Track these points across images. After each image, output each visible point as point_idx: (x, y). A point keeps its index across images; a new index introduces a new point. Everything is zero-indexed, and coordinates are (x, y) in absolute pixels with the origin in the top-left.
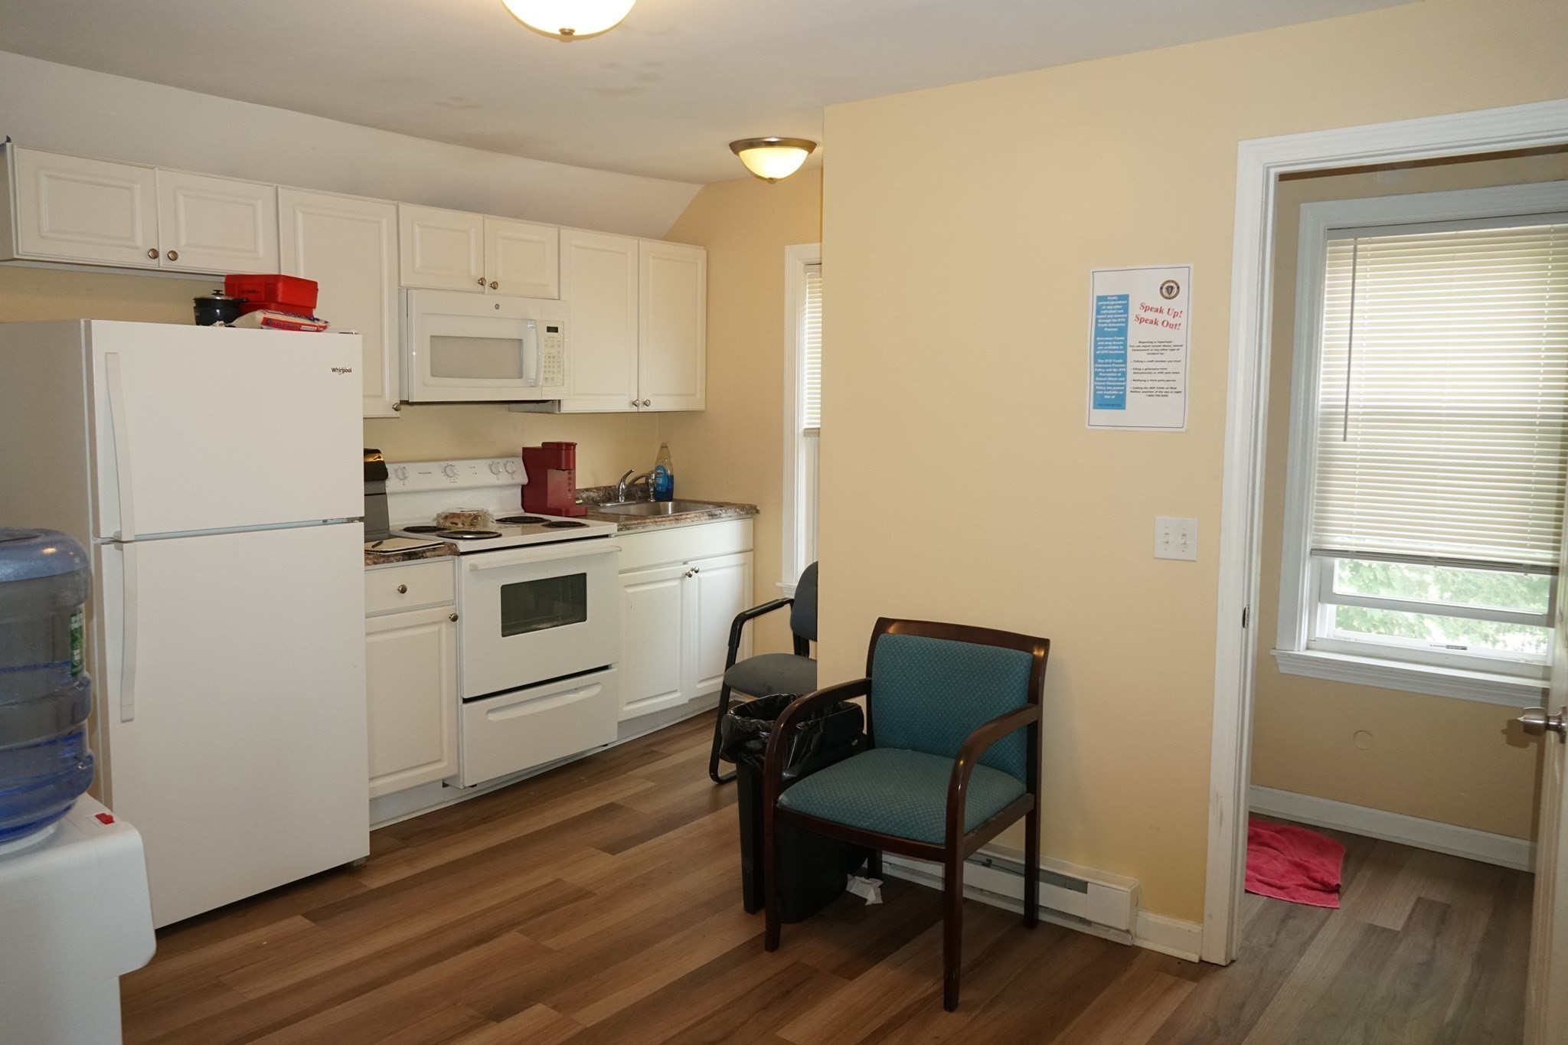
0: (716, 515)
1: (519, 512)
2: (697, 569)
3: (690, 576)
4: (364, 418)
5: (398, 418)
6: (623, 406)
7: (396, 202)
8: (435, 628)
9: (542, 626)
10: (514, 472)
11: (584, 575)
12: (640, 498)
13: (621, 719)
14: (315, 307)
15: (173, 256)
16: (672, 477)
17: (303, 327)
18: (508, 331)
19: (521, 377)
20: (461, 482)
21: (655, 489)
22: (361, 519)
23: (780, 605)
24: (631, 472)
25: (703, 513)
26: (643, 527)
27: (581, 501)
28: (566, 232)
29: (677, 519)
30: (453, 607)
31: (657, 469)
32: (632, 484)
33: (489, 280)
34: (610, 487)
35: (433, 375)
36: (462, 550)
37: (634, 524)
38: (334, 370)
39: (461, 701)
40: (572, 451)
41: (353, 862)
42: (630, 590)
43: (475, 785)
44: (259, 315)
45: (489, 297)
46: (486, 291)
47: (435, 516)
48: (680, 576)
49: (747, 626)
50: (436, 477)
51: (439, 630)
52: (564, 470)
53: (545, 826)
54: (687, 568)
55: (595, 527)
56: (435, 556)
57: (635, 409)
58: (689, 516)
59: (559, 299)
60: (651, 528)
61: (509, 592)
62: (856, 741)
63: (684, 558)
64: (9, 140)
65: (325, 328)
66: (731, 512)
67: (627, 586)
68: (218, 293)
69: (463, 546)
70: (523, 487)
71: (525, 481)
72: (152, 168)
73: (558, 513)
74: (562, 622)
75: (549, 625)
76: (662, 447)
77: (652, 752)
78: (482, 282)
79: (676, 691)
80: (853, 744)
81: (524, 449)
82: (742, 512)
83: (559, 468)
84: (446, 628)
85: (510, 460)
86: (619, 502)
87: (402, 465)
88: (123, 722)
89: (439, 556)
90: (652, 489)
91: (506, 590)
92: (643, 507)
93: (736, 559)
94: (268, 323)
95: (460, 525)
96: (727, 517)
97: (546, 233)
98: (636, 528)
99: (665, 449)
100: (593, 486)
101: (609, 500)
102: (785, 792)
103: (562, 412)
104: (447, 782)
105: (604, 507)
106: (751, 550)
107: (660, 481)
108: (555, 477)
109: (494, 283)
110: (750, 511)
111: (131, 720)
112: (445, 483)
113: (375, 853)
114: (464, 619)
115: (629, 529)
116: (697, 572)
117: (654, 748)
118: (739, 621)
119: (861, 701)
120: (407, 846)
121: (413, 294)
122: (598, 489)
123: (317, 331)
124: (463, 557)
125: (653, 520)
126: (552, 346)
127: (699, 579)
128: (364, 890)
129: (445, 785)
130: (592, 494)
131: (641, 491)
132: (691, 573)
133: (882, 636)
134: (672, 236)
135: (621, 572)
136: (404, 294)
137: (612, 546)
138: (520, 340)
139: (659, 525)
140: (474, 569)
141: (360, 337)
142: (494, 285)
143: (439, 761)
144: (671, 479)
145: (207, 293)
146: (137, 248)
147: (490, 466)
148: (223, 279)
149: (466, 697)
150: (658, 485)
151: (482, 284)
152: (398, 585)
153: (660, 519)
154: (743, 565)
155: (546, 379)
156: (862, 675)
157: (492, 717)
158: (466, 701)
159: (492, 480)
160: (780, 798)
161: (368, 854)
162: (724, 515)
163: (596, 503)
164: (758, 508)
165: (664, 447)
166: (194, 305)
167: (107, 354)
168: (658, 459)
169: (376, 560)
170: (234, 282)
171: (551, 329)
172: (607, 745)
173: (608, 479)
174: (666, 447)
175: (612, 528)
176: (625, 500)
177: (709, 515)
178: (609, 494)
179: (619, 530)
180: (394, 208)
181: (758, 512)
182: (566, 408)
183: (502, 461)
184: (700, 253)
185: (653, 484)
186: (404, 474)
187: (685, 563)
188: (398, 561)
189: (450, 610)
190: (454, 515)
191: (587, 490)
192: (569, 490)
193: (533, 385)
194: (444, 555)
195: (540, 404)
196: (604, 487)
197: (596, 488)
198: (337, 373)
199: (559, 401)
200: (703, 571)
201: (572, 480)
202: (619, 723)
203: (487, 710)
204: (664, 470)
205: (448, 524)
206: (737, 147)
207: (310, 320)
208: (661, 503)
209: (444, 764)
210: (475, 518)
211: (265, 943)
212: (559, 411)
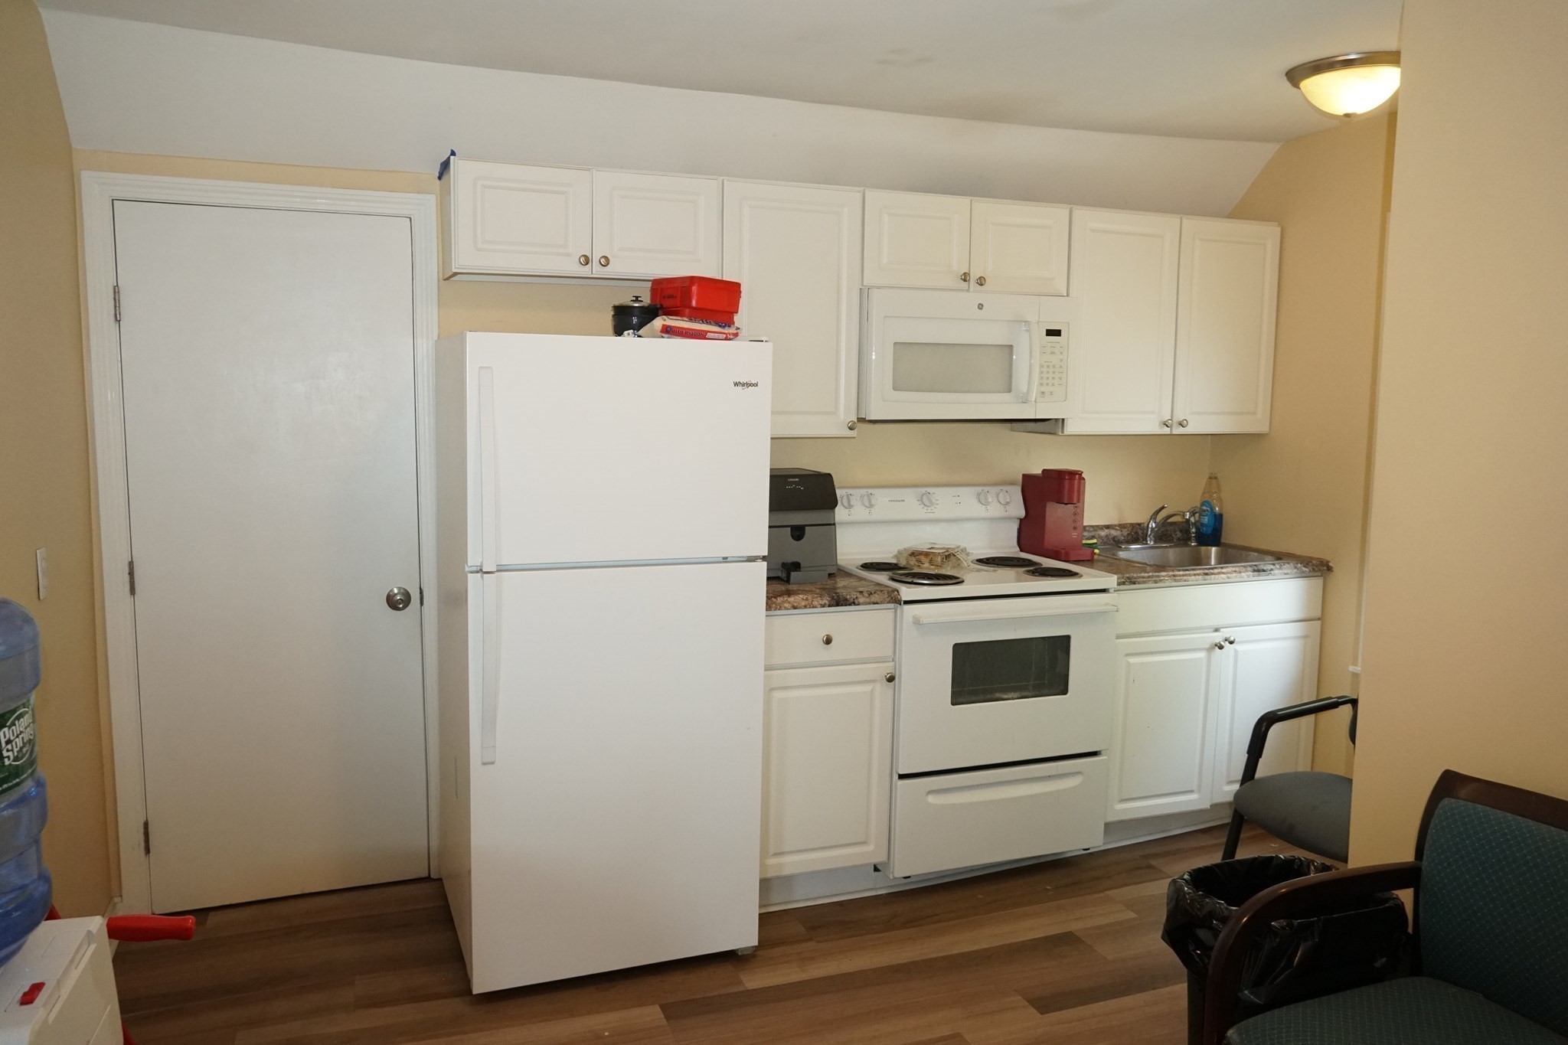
0: (1264, 571)
1: (1011, 549)
2: (1232, 639)
3: (1221, 647)
4: (772, 438)
5: (854, 438)
6: (1152, 427)
7: (862, 188)
8: (868, 688)
9: (1005, 697)
10: (1008, 503)
11: (1068, 638)
12: (1179, 539)
13: (1111, 819)
14: (737, 313)
15: (606, 262)
16: (1221, 516)
17: (709, 335)
18: (994, 335)
19: (1009, 391)
20: (939, 512)
21: (1198, 529)
22: (764, 558)
23: (1335, 705)
24: (1163, 508)
25: (1244, 567)
26: (1156, 582)
27: (1095, 541)
28: (1082, 214)
29: (1206, 574)
30: (892, 664)
31: (1203, 504)
32: (1165, 522)
33: (975, 275)
34: (1139, 525)
35: (895, 389)
36: (904, 598)
37: (1143, 577)
38: (736, 384)
39: (896, 777)
40: (1076, 482)
41: (738, 950)
42: (1132, 660)
43: (909, 877)
44: (658, 322)
45: (976, 295)
46: (971, 289)
47: (896, 552)
48: (1208, 646)
49: (1275, 731)
50: (909, 504)
51: (872, 690)
52: (1066, 504)
53: (976, 948)
54: (1218, 637)
55: (1090, 578)
56: (870, 603)
57: (1167, 431)
58: (1224, 570)
59: (1068, 295)
60: (1167, 584)
61: (963, 654)
62: (1384, 959)
63: (1216, 623)
64: (453, 153)
65: (736, 335)
66: (1288, 568)
67: (1128, 655)
68: (637, 299)
69: (907, 592)
70: (1021, 520)
71: (1022, 513)
72: (588, 170)
73: (1056, 556)
74: (1034, 693)
75: (1015, 696)
76: (1210, 478)
77: (1150, 867)
78: (965, 278)
79: (1192, 791)
80: (1378, 964)
81: (1024, 475)
82: (1304, 569)
83: (1060, 502)
84: (882, 690)
85: (1005, 488)
86: (1147, 544)
87: (870, 491)
88: (484, 764)
89: (874, 604)
90: (1194, 530)
91: (958, 649)
92: (1172, 553)
93: (1295, 629)
94: (668, 331)
95: (927, 565)
96: (1281, 574)
97: (1054, 216)
98: (1144, 582)
99: (1214, 481)
100: (1116, 522)
101: (1136, 541)
102: (1235, 1027)
103: (1066, 433)
104: (879, 867)
105: (1127, 549)
106: (1319, 619)
107: (1205, 520)
108: (1055, 513)
109: (980, 278)
110: (1318, 567)
111: (493, 763)
112: (920, 512)
113: (765, 942)
114: (905, 680)
115: (1134, 583)
116: (1231, 643)
117: (1153, 862)
118: (1267, 721)
119: (1406, 896)
120: (811, 939)
121: (874, 293)
122: (1122, 526)
123: (726, 339)
124: (906, 607)
125: (1171, 573)
126: (1052, 353)
127: (1236, 651)
128: (741, 989)
129: (876, 869)
130: (1113, 533)
131: (1181, 531)
132: (1222, 643)
133: (1446, 801)
134: (1241, 211)
135: (1118, 637)
136: (864, 293)
137: (1107, 604)
138: (1011, 346)
139: (1180, 581)
140: (917, 622)
141: (770, 344)
142: (981, 281)
143: (864, 843)
144: (1219, 518)
145: (626, 300)
146: (568, 255)
147: (979, 494)
148: (649, 284)
149: (901, 773)
150: (1202, 525)
151: (965, 280)
152: (822, 635)
153: (1181, 573)
154: (1305, 637)
155: (1043, 393)
156: (1407, 856)
157: (931, 799)
158: (902, 777)
159: (978, 510)
160: (1230, 1033)
161: (756, 943)
162: (1276, 572)
163: (1117, 543)
164: (1330, 564)
165: (1213, 478)
166: (612, 313)
167: (480, 368)
168: (1204, 493)
169: (795, 604)
170: (660, 286)
171: (1054, 333)
172: (1089, 849)
173: (1137, 514)
174: (1216, 478)
175: (1110, 580)
176: (1155, 542)
177: (1254, 571)
178: (1136, 533)
179: (1119, 584)
180: (859, 196)
181: (1330, 569)
182: (1071, 428)
183: (994, 490)
184: (1271, 231)
185: (1195, 524)
186: (870, 501)
187: (1217, 630)
188: (823, 606)
189: (887, 668)
190: (921, 553)
191: (1108, 527)
192: (1075, 528)
193: (1024, 401)
194: (881, 603)
195: (1039, 424)
196: (1131, 524)
197: (1120, 525)
198: (740, 388)
199: (1063, 420)
200: (1240, 642)
201: (1079, 515)
202: (1107, 825)
203: (929, 789)
204: (1212, 509)
205: (913, 561)
206: (1296, 75)
207: (720, 326)
208: (1203, 548)
209: (870, 848)
210: (949, 556)
211: (607, 1034)
212: (1063, 432)
